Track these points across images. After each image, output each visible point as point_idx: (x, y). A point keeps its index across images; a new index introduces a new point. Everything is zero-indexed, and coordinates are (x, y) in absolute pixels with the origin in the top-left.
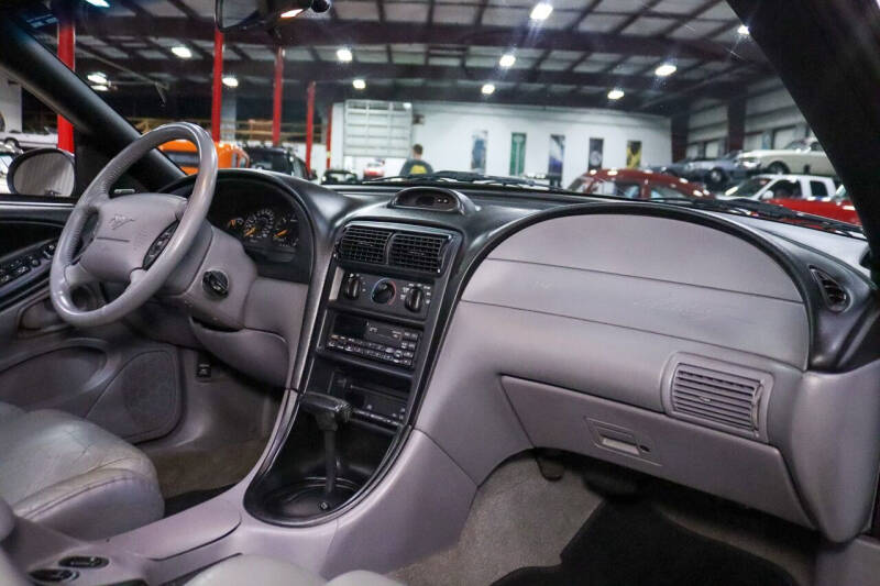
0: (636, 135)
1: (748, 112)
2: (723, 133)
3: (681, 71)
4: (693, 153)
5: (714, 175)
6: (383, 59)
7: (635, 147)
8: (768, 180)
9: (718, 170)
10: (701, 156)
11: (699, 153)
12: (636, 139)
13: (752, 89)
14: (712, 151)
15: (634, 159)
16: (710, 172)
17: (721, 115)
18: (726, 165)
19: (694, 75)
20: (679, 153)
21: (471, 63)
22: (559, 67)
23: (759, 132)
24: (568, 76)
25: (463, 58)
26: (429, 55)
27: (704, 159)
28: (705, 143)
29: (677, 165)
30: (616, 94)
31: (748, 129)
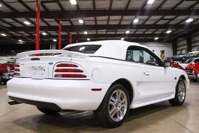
0: (163, 49)
1: (192, 41)
2: (186, 47)
3: (173, 32)
4: (179, 53)
5: (183, 58)
6: (95, 33)
7: (163, 52)
8: (194, 59)
9: (184, 57)
10: (181, 53)
11: (180, 52)
12: (163, 50)
13: (192, 35)
14: (184, 52)
15: (163, 55)
16: (182, 58)
17: (185, 42)
18: (186, 56)
19: (176, 32)
20: (175, 53)
21: (118, 33)
22: (141, 33)
23: (196, 46)
24: (143, 35)
25: (116, 32)
26: (107, 32)
27: (182, 54)
28: (182, 50)
29: (174, 56)
30: (156, 39)
31: (192, 45)
